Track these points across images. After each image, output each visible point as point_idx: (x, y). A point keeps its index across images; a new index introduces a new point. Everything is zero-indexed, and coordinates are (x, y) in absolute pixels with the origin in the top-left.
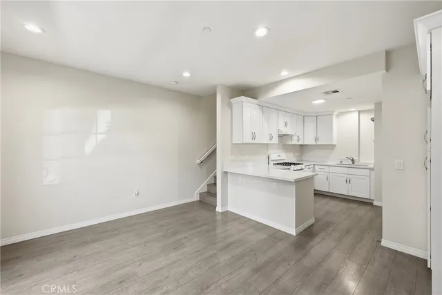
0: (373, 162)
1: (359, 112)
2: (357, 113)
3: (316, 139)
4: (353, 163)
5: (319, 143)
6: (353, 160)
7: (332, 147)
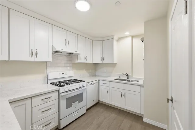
0: (143, 78)
1: (132, 37)
2: (131, 38)
3: (103, 59)
4: (128, 78)
5: (104, 62)
6: (128, 76)
7: (113, 65)
